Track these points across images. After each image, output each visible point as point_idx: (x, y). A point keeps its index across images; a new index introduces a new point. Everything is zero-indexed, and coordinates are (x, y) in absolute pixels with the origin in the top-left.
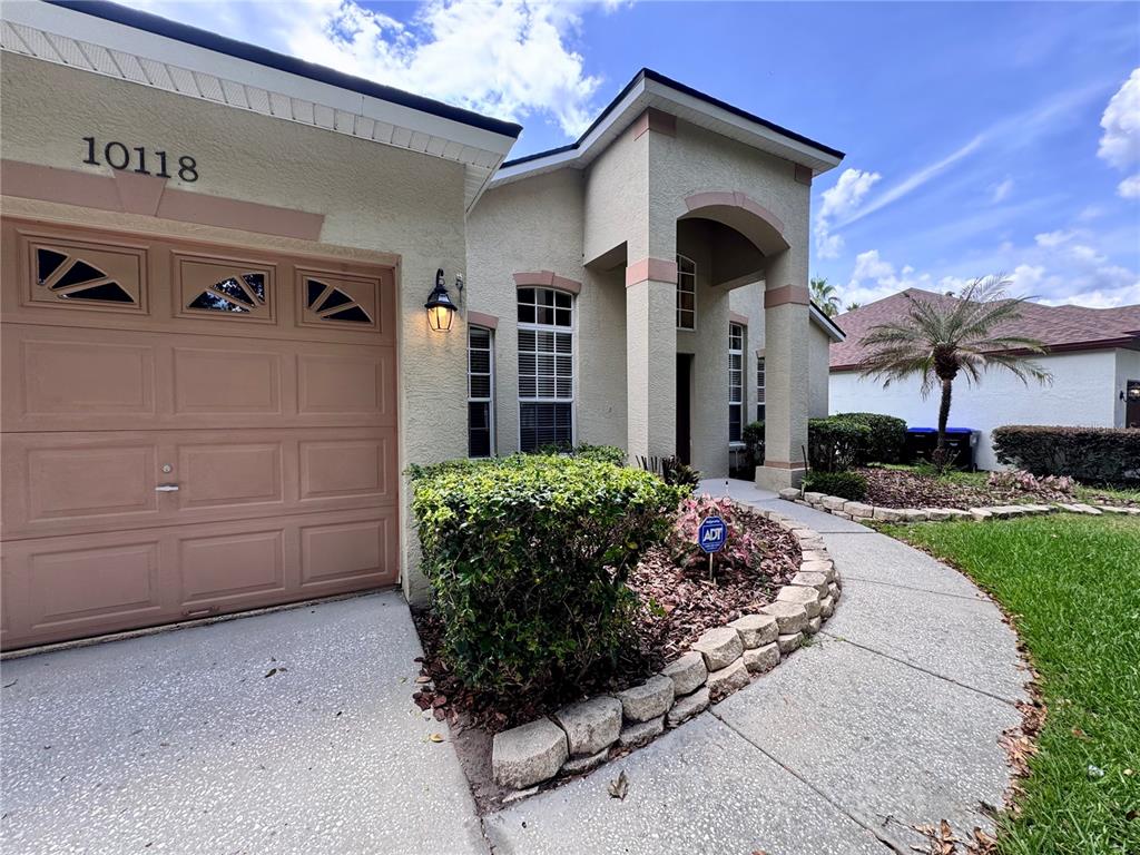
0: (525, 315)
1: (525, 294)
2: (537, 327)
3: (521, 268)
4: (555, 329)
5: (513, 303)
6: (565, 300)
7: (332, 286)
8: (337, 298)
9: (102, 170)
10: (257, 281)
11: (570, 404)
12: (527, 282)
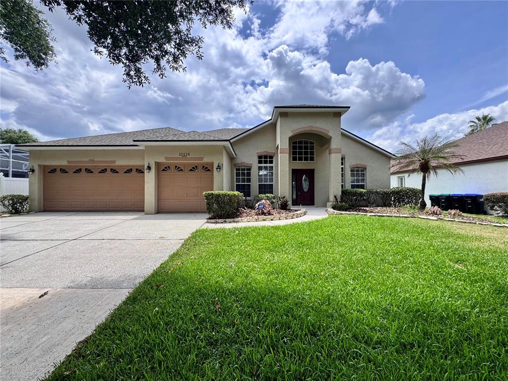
0: (260, 162)
1: (260, 157)
2: (263, 165)
3: (259, 151)
4: (268, 165)
5: (257, 159)
6: (271, 157)
7: (206, 166)
8: (206, 168)
9: (181, 156)
10: (196, 167)
11: (272, 184)
12: (260, 155)
